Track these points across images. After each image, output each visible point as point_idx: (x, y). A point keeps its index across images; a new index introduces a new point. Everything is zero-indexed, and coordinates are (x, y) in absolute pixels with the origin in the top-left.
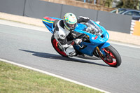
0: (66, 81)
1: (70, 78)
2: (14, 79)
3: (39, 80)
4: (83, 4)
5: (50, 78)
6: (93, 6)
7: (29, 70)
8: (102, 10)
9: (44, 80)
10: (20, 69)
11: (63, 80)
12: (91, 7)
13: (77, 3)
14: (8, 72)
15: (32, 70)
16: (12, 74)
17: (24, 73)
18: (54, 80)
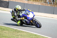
0: (42, 36)
1: (44, 35)
2: (21, 36)
3: (31, 36)
4: (48, 5)
5: (36, 35)
6: (52, 5)
7: (27, 32)
8: (56, 7)
9: (34, 36)
10: (23, 32)
11: (41, 36)
12: (51, 6)
13: (45, 4)
14: (19, 33)
15: (28, 32)
16: (20, 34)
17: (25, 34)
18: (37, 36)
